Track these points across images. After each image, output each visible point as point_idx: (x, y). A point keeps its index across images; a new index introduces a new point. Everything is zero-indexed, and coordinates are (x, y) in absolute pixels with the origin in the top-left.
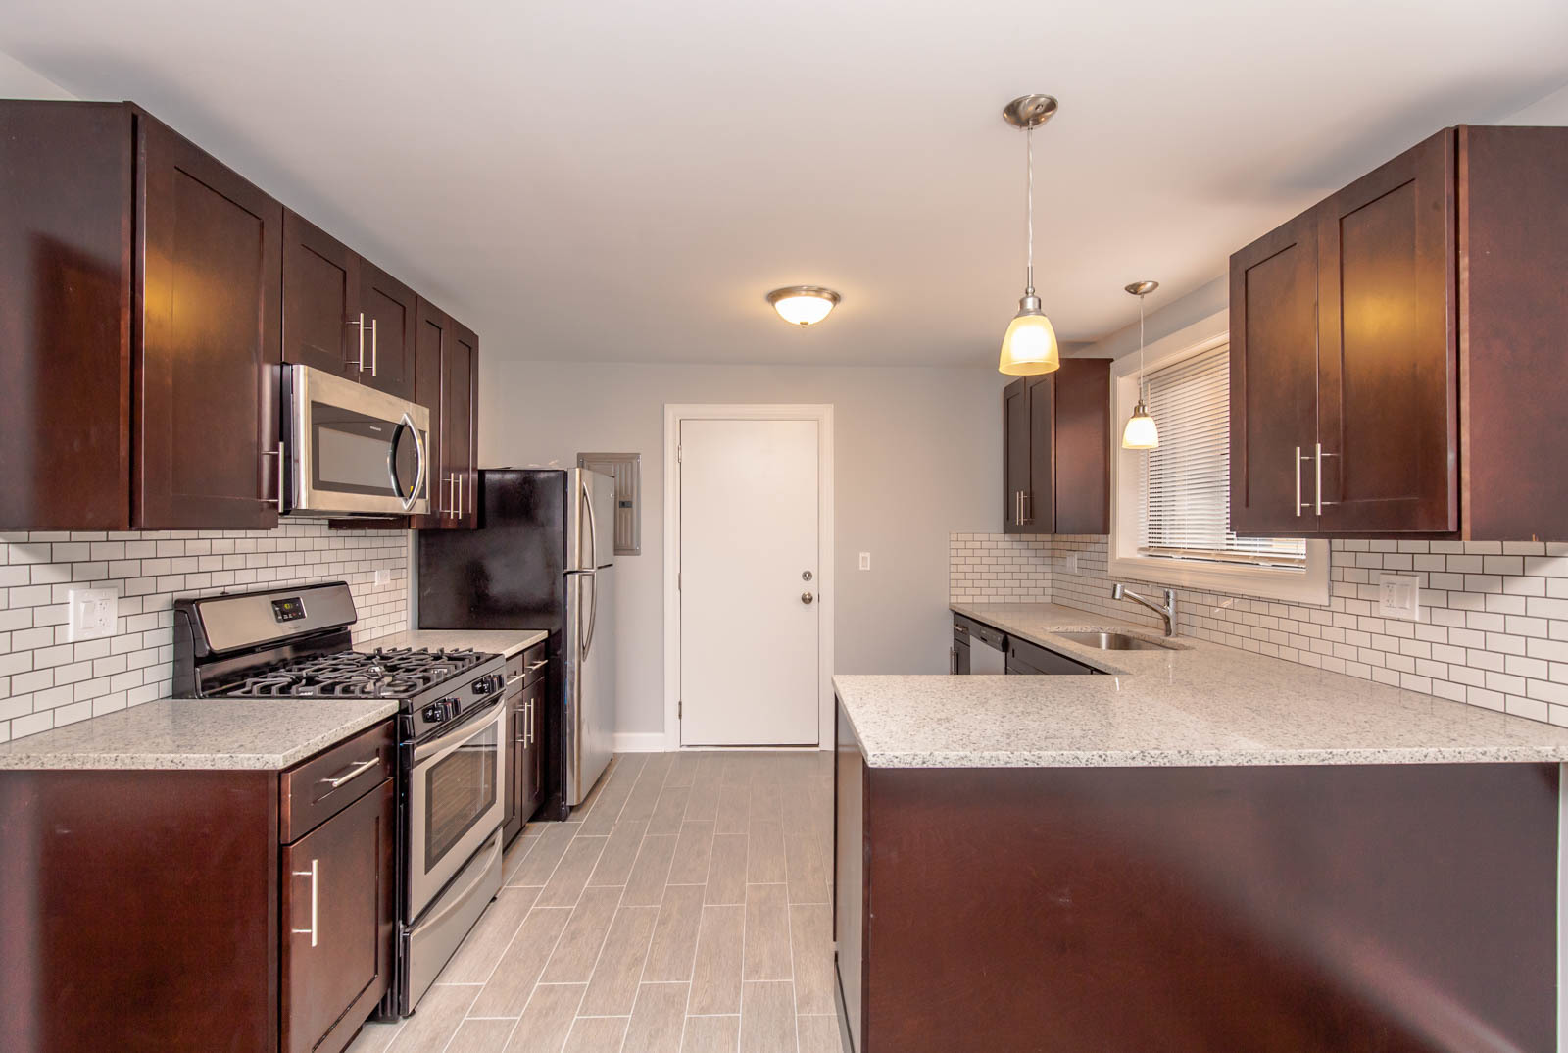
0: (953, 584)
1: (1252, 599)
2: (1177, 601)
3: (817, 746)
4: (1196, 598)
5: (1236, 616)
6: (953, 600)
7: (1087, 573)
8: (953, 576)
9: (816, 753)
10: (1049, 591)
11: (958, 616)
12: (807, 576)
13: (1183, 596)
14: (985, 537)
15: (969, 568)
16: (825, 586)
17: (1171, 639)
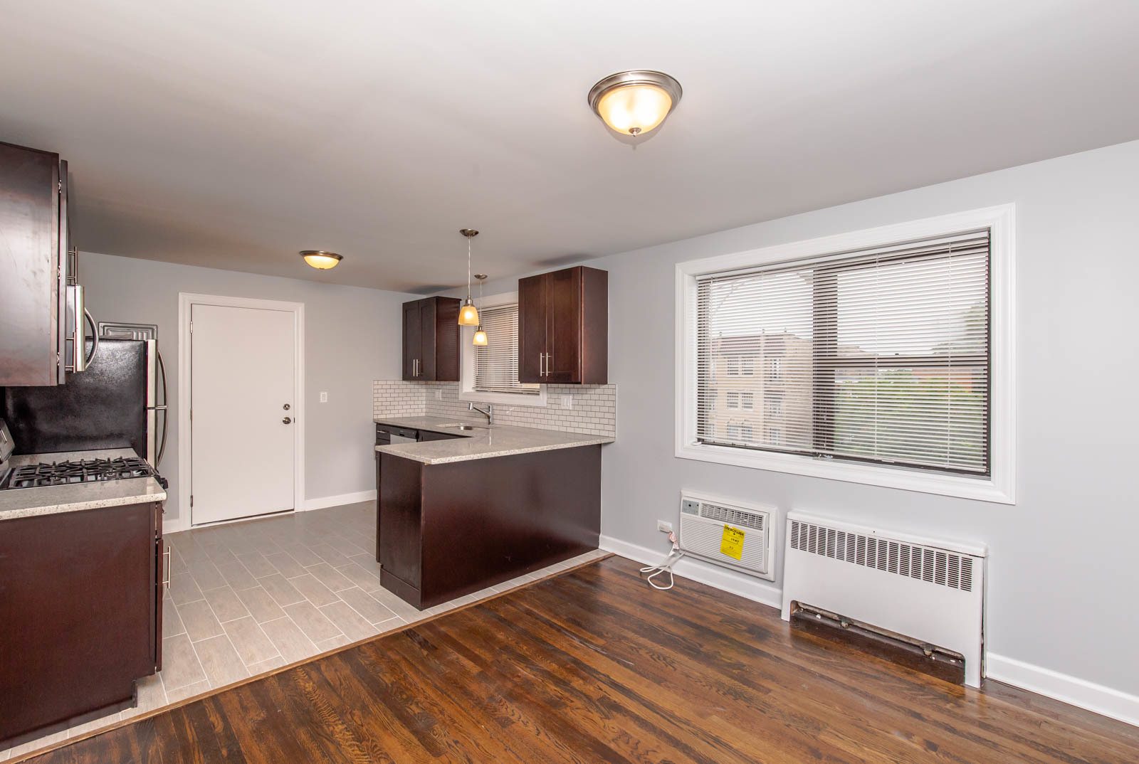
0: (376, 408)
1: (521, 406)
2: (493, 410)
3: (293, 510)
4: (499, 408)
5: (515, 414)
6: (375, 417)
7: (446, 400)
8: (375, 404)
9: (293, 515)
10: (424, 410)
11: (380, 425)
12: (287, 407)
13: (495, 407)
14: (393, 383)
15: (384, 399)
16: (298, 412)
17: (490, 425)
